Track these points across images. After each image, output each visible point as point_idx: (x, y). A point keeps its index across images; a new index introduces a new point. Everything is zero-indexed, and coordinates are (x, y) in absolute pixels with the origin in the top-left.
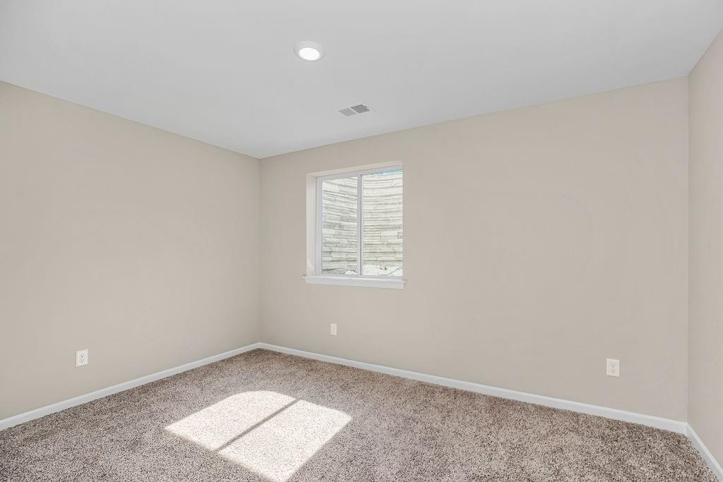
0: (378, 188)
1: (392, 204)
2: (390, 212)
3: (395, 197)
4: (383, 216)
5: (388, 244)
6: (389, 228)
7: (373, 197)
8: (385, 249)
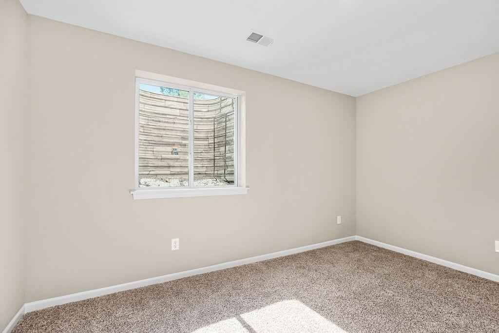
0: (149, 105)
1: (165, 122)
2: (164, 129)
3: (168, 116)
4: (157, 132)
5: (161, 159)
6: (162, 144)
7: (144, 111)
8: (160, 163)
